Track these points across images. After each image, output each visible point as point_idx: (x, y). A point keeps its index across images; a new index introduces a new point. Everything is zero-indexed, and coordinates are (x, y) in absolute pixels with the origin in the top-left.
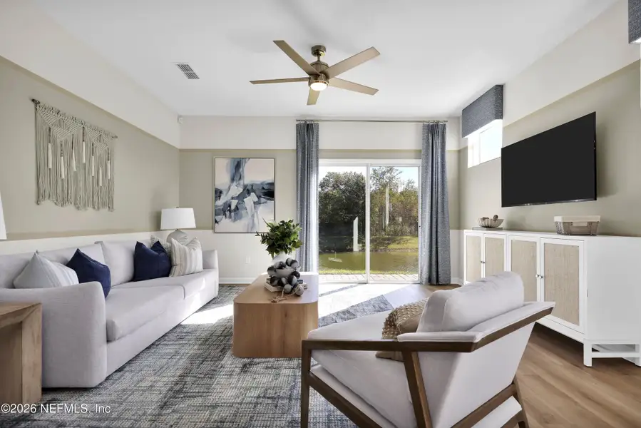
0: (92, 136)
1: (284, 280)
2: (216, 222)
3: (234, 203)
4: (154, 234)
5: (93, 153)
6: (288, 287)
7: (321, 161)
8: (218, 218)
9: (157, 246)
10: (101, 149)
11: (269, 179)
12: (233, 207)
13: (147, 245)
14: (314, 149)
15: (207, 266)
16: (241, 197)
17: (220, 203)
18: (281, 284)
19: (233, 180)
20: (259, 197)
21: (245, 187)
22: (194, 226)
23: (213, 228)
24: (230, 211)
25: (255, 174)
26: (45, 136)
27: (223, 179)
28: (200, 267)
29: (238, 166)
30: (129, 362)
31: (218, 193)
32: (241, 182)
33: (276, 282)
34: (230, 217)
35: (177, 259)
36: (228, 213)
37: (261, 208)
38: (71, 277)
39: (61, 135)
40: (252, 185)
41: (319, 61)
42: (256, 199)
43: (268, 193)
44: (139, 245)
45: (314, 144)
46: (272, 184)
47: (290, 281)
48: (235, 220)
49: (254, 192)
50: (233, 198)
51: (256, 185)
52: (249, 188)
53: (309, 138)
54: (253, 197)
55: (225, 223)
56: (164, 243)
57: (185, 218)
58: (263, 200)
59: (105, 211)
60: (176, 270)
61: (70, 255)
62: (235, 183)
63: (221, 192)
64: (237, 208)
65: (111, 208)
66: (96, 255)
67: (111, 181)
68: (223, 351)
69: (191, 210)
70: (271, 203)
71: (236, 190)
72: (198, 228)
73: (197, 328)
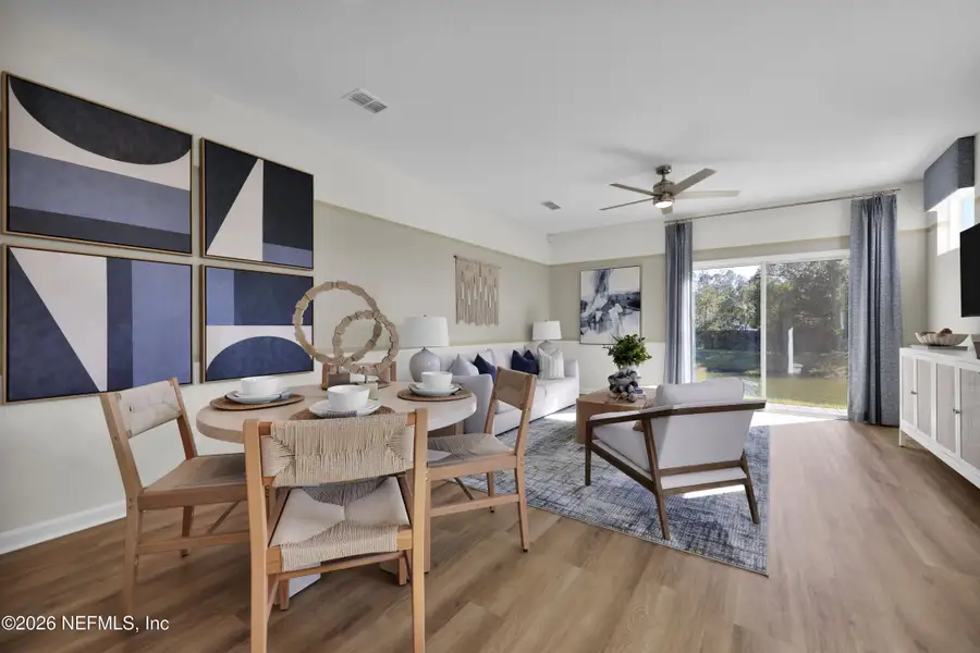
0: (485, 271)
1: (622, 388)
2: (582, 333)
3: (599, 315)
4: (526, 343)
5: (485, 283)
6: (625, 394)
7: (695, 264)
8: (583, 329)
9: (528, 354)
10: (490, 281)
11: (636, 289)
12: (597, 319)
13: (521, 353)
14: (686, 253)
15: (568, 374)
16: (605, 309)
17: (586, 314)
18: (619, 391)
19: (597, 291)
20: (624, 308)
21: (610, 299)
22: (560, 337)
23: (579, 340)
24: (595, 323)
25: (620, 284)
26: (460, 277)
27: (587, 291)
28: (561, 374)
29: (602, 277)
30: (506, 432)
31: (583, 305)
32: (606, 293)
33: (615, 389)
34: (595, 329)
35: (543, 366)
36: (592, 325)
37: (627, 319)
38: (474, 371)
39: (469, 276)
40: (617, 296)
41: (663, 180)
42: (621, 310)
43: (634, 303)
44: (515, 353)
45: (686, 246)
46: (639, 294)
47: (627, 389)
48: (600, 331)
49: (619, 302)
50: (597, 310)
51: (622, 295)
52: (614, 299)
53: (680, 240)
54: (618, 308)
55: (590, 334)
56: (534, 352)
57: (551, 330)
58: (628, 311)
59: (492, 326)
60: (542, 374)
61: (474, 359)
62: (599, 295)
63: (586, 304)
64: (601, 319)
65: (496, 322)
66: (488, 359)
67: (496, 304)
68: (570, 438)
69: (558, 323)
70: (636, 314)
71: (601, 302)
72: (563, 339)
73: (552, 423)
